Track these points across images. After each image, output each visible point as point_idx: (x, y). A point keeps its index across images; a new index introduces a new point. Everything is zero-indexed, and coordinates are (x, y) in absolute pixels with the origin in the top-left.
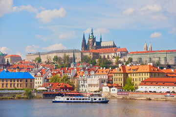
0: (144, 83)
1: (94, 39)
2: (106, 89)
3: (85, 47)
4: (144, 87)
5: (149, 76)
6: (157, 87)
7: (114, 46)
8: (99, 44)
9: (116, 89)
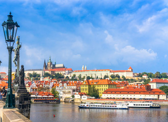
0: (106, 92)
1: (51, 63)
2: (77, 96)
3: (46, 67)
4: (106, 95)
5: (107, 88)
6: (115, 95)
7: (64, 67)
8: (54, 66)
9: (86, 97)
